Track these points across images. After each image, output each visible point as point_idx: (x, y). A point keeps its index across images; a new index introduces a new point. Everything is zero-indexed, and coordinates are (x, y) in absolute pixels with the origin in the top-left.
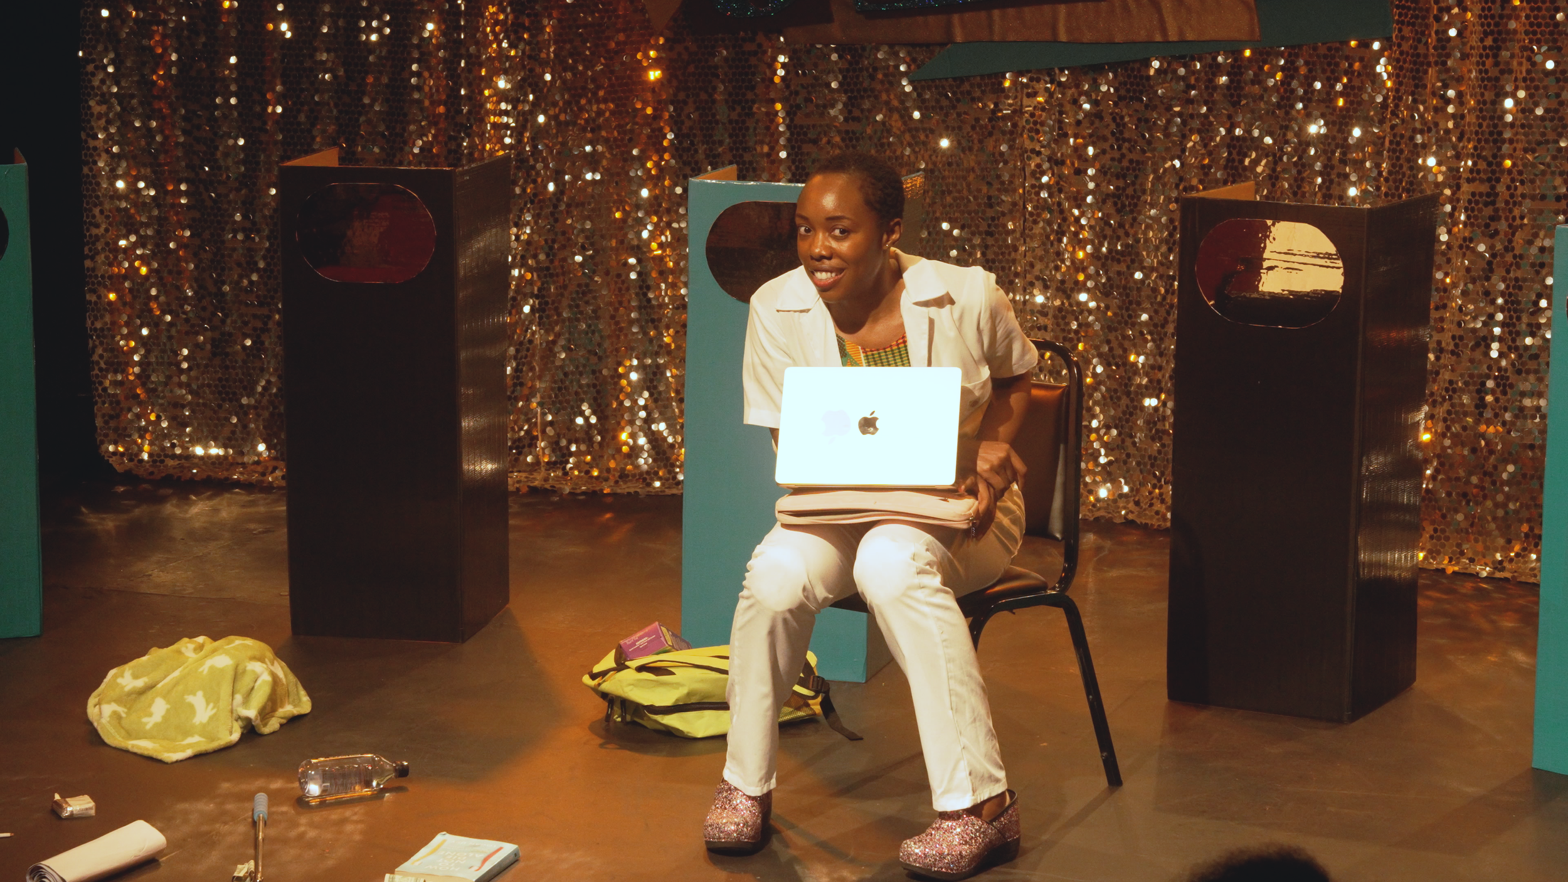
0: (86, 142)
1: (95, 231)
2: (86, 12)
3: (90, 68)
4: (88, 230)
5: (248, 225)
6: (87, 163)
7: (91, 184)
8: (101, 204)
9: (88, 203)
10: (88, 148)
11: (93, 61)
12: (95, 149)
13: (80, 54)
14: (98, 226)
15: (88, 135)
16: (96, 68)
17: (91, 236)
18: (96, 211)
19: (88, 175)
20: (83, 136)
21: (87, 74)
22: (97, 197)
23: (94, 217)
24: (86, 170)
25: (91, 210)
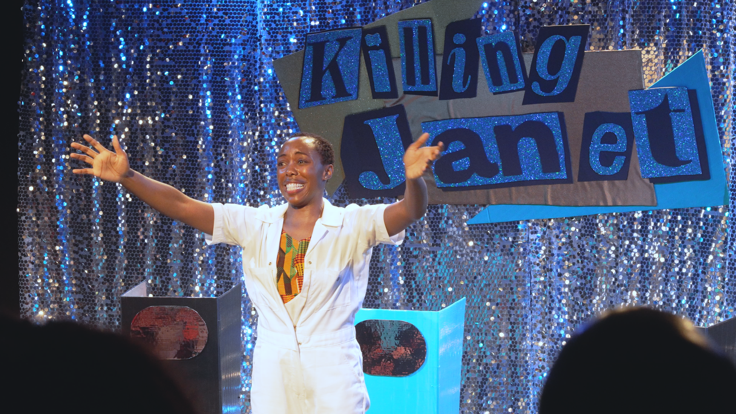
0: (21, 258)
1: (25, 306)
2: (21, 188)
3: (23, 218)
4: (22, 306)
5: (109, 302)
6: (21, 269)
7: (24, 280)
8: (29, 291)
9: (22, 291)
10: (22, 262)
11: (25, 214)
12: (26, 262)
13: (18, 210)
14: (27, 304)
15: (22, 254)
16: (26, 218)
17: (24, 309)
18: (26, 295)
19: (22, 276)
20: (19, 254)
21: (21, 221)
22: (27, 288)
23: (25, 298)
24: (21, 273)
25: (23, 295)
